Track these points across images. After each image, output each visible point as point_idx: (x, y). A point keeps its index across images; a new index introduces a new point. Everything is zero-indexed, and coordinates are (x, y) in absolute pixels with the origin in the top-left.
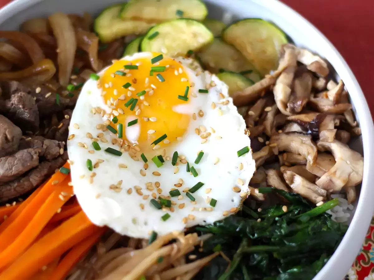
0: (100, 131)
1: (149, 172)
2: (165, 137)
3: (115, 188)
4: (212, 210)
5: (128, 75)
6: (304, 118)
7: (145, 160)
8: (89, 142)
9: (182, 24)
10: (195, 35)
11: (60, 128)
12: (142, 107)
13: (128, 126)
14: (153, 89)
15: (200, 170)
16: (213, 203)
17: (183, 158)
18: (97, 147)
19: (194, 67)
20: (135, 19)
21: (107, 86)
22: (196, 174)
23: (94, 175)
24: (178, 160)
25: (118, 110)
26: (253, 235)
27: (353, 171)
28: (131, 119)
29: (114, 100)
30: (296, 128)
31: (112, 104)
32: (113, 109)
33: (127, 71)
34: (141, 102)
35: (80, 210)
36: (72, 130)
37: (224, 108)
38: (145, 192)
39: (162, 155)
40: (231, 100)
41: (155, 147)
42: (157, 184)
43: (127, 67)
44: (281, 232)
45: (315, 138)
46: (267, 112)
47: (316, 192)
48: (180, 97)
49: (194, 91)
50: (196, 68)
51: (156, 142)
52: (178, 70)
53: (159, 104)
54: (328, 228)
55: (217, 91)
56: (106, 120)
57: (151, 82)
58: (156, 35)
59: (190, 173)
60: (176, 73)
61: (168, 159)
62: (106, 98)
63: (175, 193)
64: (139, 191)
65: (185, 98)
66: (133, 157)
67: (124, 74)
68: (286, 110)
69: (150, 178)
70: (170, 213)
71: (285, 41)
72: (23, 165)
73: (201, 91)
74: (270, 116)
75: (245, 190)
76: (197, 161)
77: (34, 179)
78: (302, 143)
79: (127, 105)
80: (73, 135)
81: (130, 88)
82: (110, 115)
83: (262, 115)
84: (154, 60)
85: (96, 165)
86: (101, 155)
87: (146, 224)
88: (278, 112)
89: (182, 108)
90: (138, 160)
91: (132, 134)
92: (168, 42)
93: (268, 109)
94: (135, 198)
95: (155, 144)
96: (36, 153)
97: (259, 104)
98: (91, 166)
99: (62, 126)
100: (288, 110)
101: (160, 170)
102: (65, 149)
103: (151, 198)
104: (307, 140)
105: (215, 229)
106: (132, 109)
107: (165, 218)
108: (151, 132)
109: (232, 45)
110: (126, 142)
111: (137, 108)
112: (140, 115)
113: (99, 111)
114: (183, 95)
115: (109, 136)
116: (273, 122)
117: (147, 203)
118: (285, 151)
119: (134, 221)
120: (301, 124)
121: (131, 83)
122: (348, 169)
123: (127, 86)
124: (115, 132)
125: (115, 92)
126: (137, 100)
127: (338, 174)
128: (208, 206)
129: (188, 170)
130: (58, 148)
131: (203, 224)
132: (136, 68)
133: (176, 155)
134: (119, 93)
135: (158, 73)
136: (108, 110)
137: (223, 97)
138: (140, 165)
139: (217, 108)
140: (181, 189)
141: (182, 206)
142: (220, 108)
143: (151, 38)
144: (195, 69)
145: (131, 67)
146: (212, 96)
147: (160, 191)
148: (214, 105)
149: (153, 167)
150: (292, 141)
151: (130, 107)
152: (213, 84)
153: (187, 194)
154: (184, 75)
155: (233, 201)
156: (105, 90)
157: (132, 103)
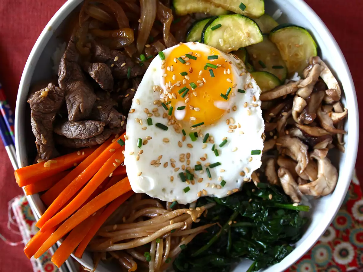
0: (156, 106)
1: (184, 144)
2: (203, 123)
3: (155, 163)
4: (221, 188)
5: (188, 64)
6: (308, 130)
7: (184, 133)
8: (145, 117)
9: (241, 21)
10: (249, 35)
12: (191, 96)
13: (177, 110)
14: (203, 82)
15: (221, 152)
16: (223, 183)
17: (212, 139)
18: (150, 122)
19: (240, 66)
21: (168, 69)
22: (217, 153)
23: (142, 152)
24: (208, 139)
25: (173, 94)
26: (243, 213)
27: (328, 185)
28: (181, 104)
29: (172, 85)
30: (298, 133)
31: (169, 88)
32: (169, 93)
33: (187, 59)
34: (192, 92)
36: (134, 105)
37: (253, 109)
38: (179, 165)
39: (198, 132)
40: (260, 103)
41: (193, 129)
42: (189, 155)
43: (189, 56)
44: (262, 219)
45: (310, 150)
46: (282, 116)
47: (295, 191)
48: (222, 95)
49: (235, 91)
50: (242, 68)
51: (194, 126)
52: (227, 71)
53: (205, 97)
54: (294, 224)
55: (251, 93)
56: (162, 97)
57: (203, 75)
58: (219, 26)
59: (213, 152)
60: (225, 72)
61: (201, 136)
62: (166, 80)
63: (199, 167)
64: (173, 165)
65: (225, 97)
66: (176, 130)
67: (185, 62)
68: (297, 119)
69: (185, 150)
70: (190, 186)
71: (315, 52)
72: (89, 135)
73: (240, 91)
74: (284, 119)
75: (248, 176)
76: (222, 145)
77: (99, 141)
78: (300, 150)
79: (180, 92)
80: (134, 110)
81: (186, 77)
82: (166, 95)
83: (279, 116)
84: (210, 57)
85: (145, 143)
86: (152, 131)
87: (171, 192)
88: (291, 116)
89: (220, 104)
90: (179, 133)
91: (179, 115)
92: (226, 35)
93: (285, 114)
94: (169, 171)
96: (100, 126)
97: (280, 106)
98: (142, 143)
99: (128, 96)
100: (299, 120)
101: (194, 144)
102: (126, 121)
103: (181, 171)
104: (304, 149)
105: (219, 202)
106: (184, 96)
107: (187, 190)
108: (193, 118)
109: (275, 45)
110: (173, 118)
111: (187, 96)
112: (188, 102)
113: (159, 89)
114: (225, 93)
115: (162, 110)
116: (285, 123)
117: (176, 175)
118: (287, 149)
119: (164, 190)
120: (304, 132)
121: (188, 72)
122: (324, 184)
123: (184, 74)
124: (166, 108)
125: (174, 78)
126: (188, 90)
127: (317, 187)
128: (219, 183)
129: (213, 149)
130: (119, 120)
131: (212, 196)
132: (195, 58)
133: (207, 136)
134: (177, 79)
135: (210, 69)
136: (166, 92)
137: (255, 100)
138: (180, 137)
139: (247, 108)
140: (203, 163)
141: (201, 180)
142: (250, 108)
143: (214, 29)
144: (241, 68)
145: (191, 56)
146: (247, 96)
147: (189, 163)
148: (247, 105)
149: (189, 140)
150: (293, 144)
151: (183, 93)
152: (250, 86)
153: (207, 169)
154: (230, 76)
155: (237, 181)
156: (166, 72)
157: (185, 92)
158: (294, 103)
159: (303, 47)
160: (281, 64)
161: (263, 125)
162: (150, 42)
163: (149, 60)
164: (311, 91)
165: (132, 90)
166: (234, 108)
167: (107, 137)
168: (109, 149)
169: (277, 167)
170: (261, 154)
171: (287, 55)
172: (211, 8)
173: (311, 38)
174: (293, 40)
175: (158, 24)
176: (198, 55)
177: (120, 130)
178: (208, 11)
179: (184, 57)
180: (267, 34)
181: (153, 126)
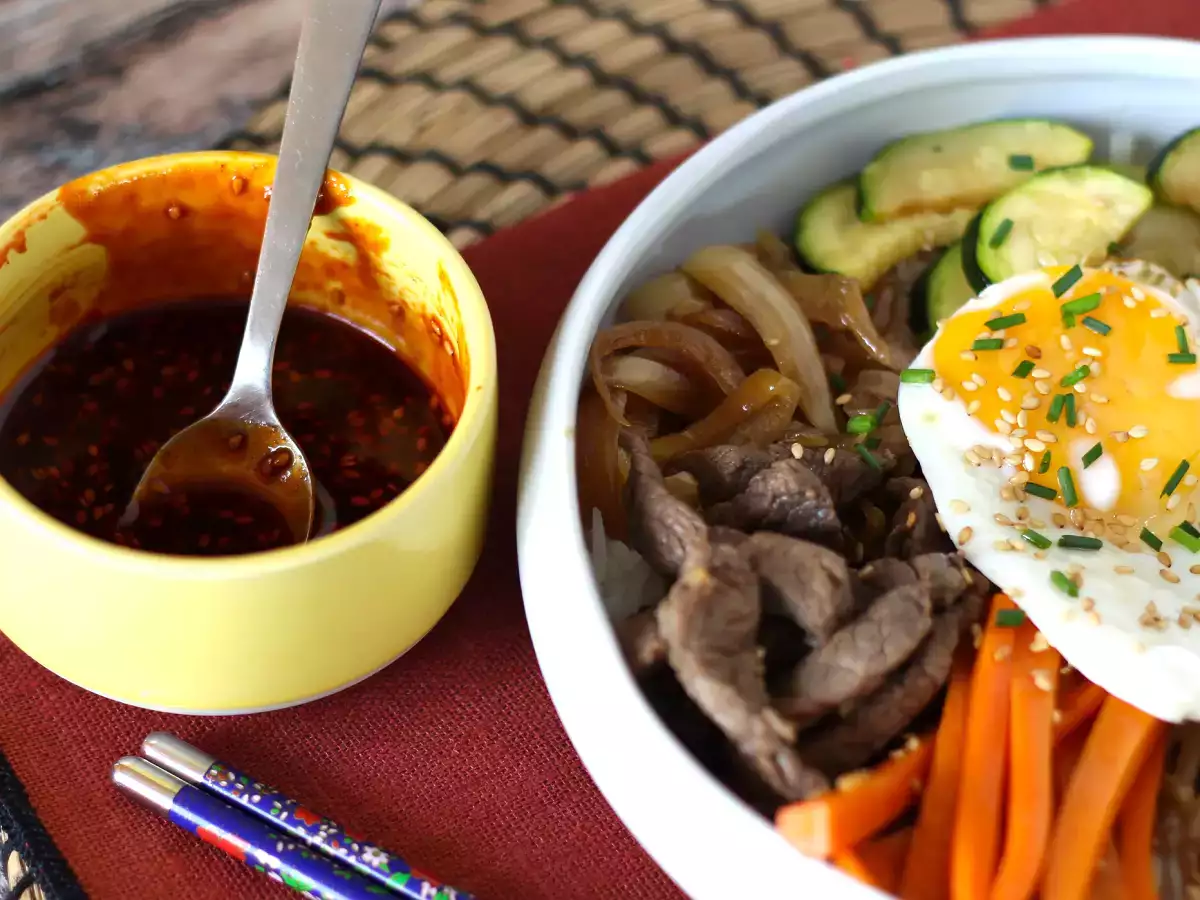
0: (1017, 504)
1: (1180, 570)
2: (1184, 467)
3: (1152, 621)
5: (1011, 343)
9: (1053, 183)
11: (913, 527)
12: (1092, 407)
13: (1086, 466)
14: (1094, 359)
19: (1153, 278)
20: (909, 210)
21: (969, 386)
23: (1091, 603)
25: (1038, 434)
28: (1084, 446)
29: (1013, 415)
31: (1014, 427)
32: (1023, 439)
33: (999, 334)
34: (1084, 397)
35: (1104, 695)
39: (1189, 520)
41: (1173, 501)
43: (994, 324)
48: (1173, 359)
49: (1194, 332)
50: (1161, 278)
51: (1169, 489)
52: (1132, 296)
57: (1076, 343)
60: (1129, 303)
62: (986, 417)
65: (1186, 357)
66: (1123, 543)
67: (1000, 344)
72: (910, 634)
79: (1052, 418)
80: (968, 531)
81: (1035, 373)
82: (1020, 453)
84: (1060, 288)
85: (1077, 582)
90: (1138, 550)
91: (1100, 485)
92: (1045, 239)
95: (1169, 494)
99: (917, 520)
102: (971, 566)
106: (1072, 422)
108: (1148, 464)
111: (1081, 417)
113: (986, 457)
114: (1176, 349)
115: (1039, 508)
121: (1028, 359)
123: (1024, 370)
124: (1049, 494)
125: (1004, 395)
126: (1070, 397)
130: (953, 570)
132: (1019, 318)
134: (1016, 394)
135: (1082, 317)
136: (1009, 446)
143: (998, 241)
144: (1160, 282)
145: (1004, 321)
149: (1182, 556)
151: (1063, 420)
154: (1150, 304)
156: (966, 397)
157: (1064, 409)
162: (840, 385)
165: (915, 492)
167: (955, 635)
176: (1018, 309)
178: (931, 235)
179: (985, 334)
180: (1151, 179)
181: (1054, 550)
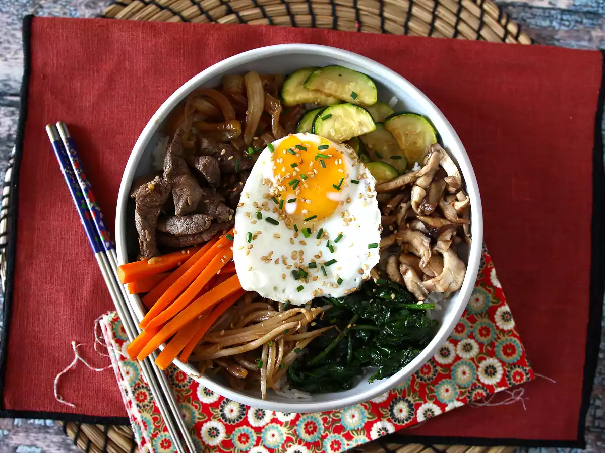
0: (266, 200)
1: (297, 240)
2: (315, 217)
3: (266, 259)
4: (337, 287)
5: (298, 155)
6: (429, 221)
7: (297, 230)
8: (254, 211)
9: (352, 110)
10: (361, 124)
11: (234, 191)
12: (302, 187)
13: (288, 203)
14: (314, 173)
15: (336, 247)
16: (340, 281)
17: (326, 234)
18: (259, 216)
19: (353, 156)
21: (278, 161)
22: (332, 250)
23: (252, 246)
24: (322, 234)
25: (283, 186)
26: (363, 315)
27: (454, 280)
28: (291, 196)
29: (281, 177)
30: (420, 226)
31: (279, 180)
32: (279, 185)
33: (297, 150)
34: (303, 183)
36: (243, 199)
37: (368, 200)
38: (291, 262)
39: (311, 227)
40: (375, 194)
41: (305, 223)
42: (302, 253)
43: (298, 147)
44: (384, 320)
45: (433, 243)
46: (401, 208)
47: (420, 288)
48: (334, 186)
49: (347, 181)
50: (355, 157)
51: (307, 220)
52: (338, 160)
53: (317, 189)
54: (421, 325)
55: (366, 183)
56: (271, 191)
57: (314, 166)
58: (330, 116)
59: (328, 248)
60: (336, 162)
61: (315, 231)
62: (276, 172)
63: (313, 265)
64: (285, 262)
65: (338, 188)
66: (288, 225)
67: (294, 153)
68: (417, 210)
69: (298, 247)
70: (304, 284)
71: (435, 140)
72: (197, 229)
73: (353, 181)
74: (403, 211)
75: (367, 274)
76: (336, 241)
77: (206, 237)
78: (422, 243)
79: (290, 184)
80: (243, 204)
81: (296, 168)
82: (276, 188)
83: (397, 208)
84: (321, 148)
85: (255, 237)
86: (262, 225)
87: (284, 291)
88: (410, 207)
89: (334, 196)
90: (291, 229)
91: (291, 208)
92: (337, 125)
93: (404, 205)
94: (281, 269)
95: (307, 221)
96: (209, 220)
97: (398, 197)
98: (251, 237)
99: (236, 190)
100: (419, 211)
101: (307, 240)
102: (234, 215)
103: (293, 268)
104: (427, 242)
105: (336, 303)
106: (294, 188)
107: (300, 289)
108: (305, 211)
109: (391, 133)
110: (284, 212)
111: (298, 188)
112: (300, 194)
113: (268, 182)
114: (337, 184)
115: (272, 205)
116: (405, 216)
117: (288, 273)
118: (409, 243)
119: (275, 289)
120: (426, 224)
121: (298, 163)
122: (451, 279)
123: (294, 165)
124: (277, 202)
125: (283, 170)
126: (299, 181)
127: (441, 282)
128: (335, 281)
129: (328, 246)
130: (228, 215)
131: (328, 297)
132: (305, 149)
133: (321, 230)
134: (287, 171)
135: (321, 159)
136: (275, 185)
137: (370, 190)
138: (292, 233)
139: (362, 199)
140: (318, 261)
141: (315, 279)
142: (365, 199)
143: (325, 119)
144: (353, 158)
145: (301, 147)
146: (361, 187)
147: (302, 259)
148: (361, 196)
149: (301, 236)
150: (415, 237)
151: (292, 186)
152: (364, 176)
153: (322, 267)
154: (342, 166)
155: (355, 280)
156: (276, 164)
157: (295, 183)
158: (412, 193)
159: (422, 134)
160: (400, 154)
161: (380, 217)
162: (258, 134)
163: (257, 154)
164: (430, 179)
165: (240, 183)
166: (349, 201)
167: (215, 232)
168: (218, 244)
169: (399, 264)
170: (379, 246)
171: (404, 143)
172: (322, 98)
173: (429, 125)
174: (409, 127)
175: (266, 116)
176: (308, 146)
177: (228, 225)
178: (319, 100)
179: (293, 148)
180: (381, 123)
181: (263, 221)
